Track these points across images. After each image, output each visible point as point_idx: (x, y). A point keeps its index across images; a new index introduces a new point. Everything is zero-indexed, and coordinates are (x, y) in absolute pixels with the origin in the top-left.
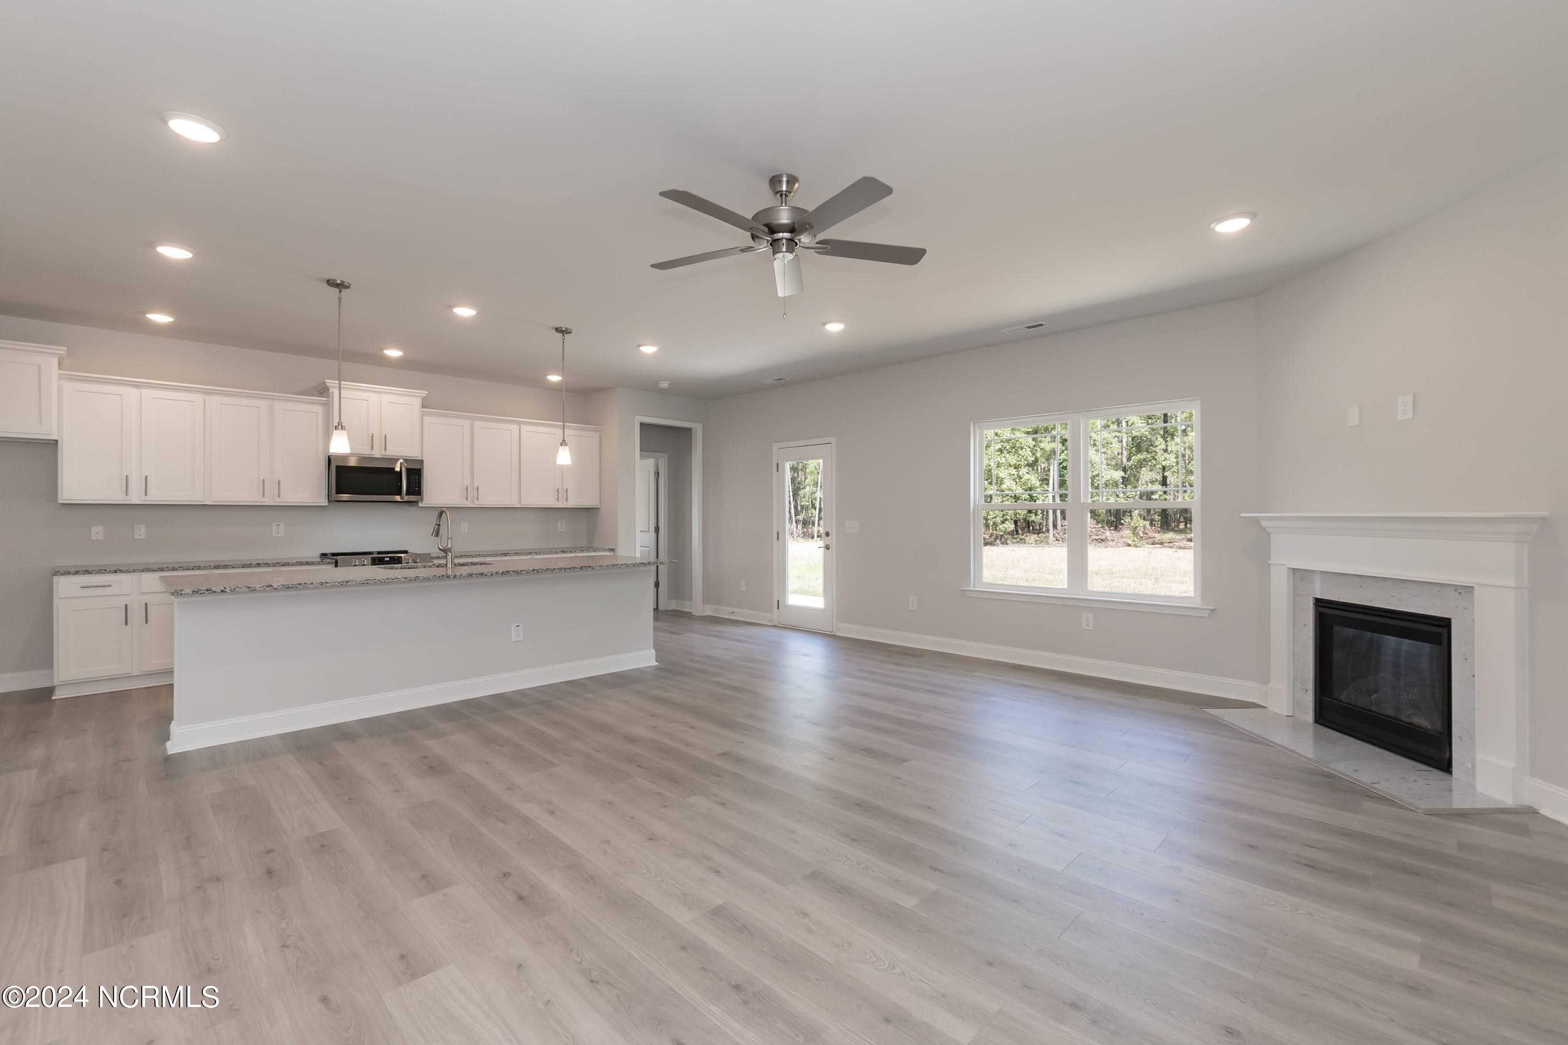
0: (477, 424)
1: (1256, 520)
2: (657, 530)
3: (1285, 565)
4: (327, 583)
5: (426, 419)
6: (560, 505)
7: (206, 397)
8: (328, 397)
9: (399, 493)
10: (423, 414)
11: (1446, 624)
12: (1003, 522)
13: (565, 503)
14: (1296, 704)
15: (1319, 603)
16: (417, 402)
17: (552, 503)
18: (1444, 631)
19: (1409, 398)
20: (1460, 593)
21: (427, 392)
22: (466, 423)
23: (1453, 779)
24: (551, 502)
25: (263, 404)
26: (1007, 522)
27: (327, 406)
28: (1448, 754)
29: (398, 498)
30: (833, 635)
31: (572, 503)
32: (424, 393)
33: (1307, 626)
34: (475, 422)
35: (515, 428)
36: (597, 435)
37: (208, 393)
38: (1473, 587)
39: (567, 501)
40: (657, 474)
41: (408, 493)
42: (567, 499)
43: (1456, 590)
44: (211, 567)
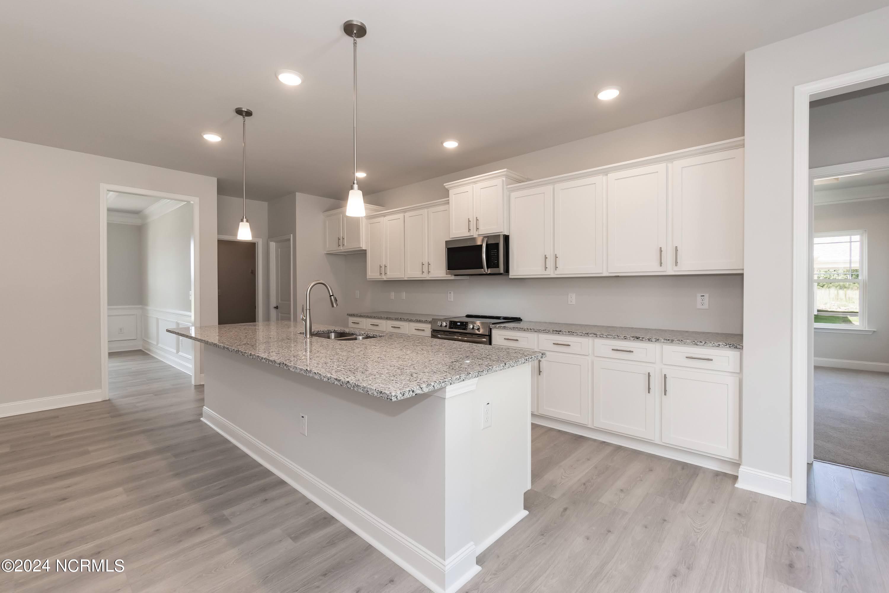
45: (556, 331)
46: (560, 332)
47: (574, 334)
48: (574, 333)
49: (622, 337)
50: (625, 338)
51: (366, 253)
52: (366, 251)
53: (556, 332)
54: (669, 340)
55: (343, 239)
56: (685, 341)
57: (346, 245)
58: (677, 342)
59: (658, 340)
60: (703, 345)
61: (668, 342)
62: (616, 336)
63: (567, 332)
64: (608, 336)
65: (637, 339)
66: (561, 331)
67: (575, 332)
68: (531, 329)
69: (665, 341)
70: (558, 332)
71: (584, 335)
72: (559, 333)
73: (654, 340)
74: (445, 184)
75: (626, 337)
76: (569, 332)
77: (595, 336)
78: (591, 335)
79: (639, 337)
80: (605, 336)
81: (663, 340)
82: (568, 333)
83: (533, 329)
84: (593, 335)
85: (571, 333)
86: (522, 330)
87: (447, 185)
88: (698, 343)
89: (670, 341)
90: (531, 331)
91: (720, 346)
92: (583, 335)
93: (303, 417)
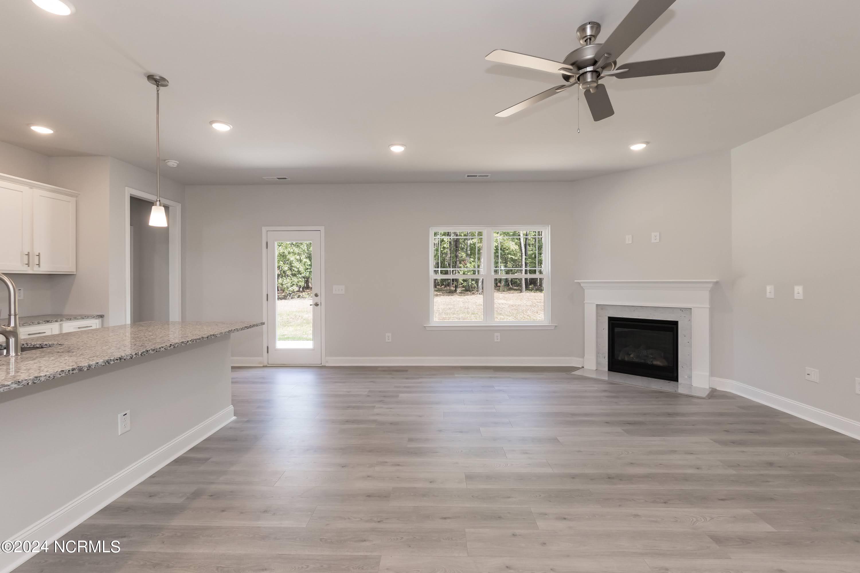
1: (579, 283)
3: (594, 303)
11: (675, 324)
12: (291, 286)
14: (598, 363)
15: (610, 319)
18: (674, 326)
19: (658, 234)
20: (682, 311)
23: (679, 383)
26: (294, 286)
28: (676, 375)
30: (322, 366)
33: (605, 329)
38: (691, 308)
43: (680, 310)
50: (39, 323)
54: (68, 319)
56: (78, 318)
58: (73, 319)
59: (62, 320)
60: (87, 319)
61: (68, 320)
62: (31, 323)
73: (59, 320)
79: (49, 321)
88: (84, 318)
89: (69, 319)
91: (95, 317)
93: (126, 414)
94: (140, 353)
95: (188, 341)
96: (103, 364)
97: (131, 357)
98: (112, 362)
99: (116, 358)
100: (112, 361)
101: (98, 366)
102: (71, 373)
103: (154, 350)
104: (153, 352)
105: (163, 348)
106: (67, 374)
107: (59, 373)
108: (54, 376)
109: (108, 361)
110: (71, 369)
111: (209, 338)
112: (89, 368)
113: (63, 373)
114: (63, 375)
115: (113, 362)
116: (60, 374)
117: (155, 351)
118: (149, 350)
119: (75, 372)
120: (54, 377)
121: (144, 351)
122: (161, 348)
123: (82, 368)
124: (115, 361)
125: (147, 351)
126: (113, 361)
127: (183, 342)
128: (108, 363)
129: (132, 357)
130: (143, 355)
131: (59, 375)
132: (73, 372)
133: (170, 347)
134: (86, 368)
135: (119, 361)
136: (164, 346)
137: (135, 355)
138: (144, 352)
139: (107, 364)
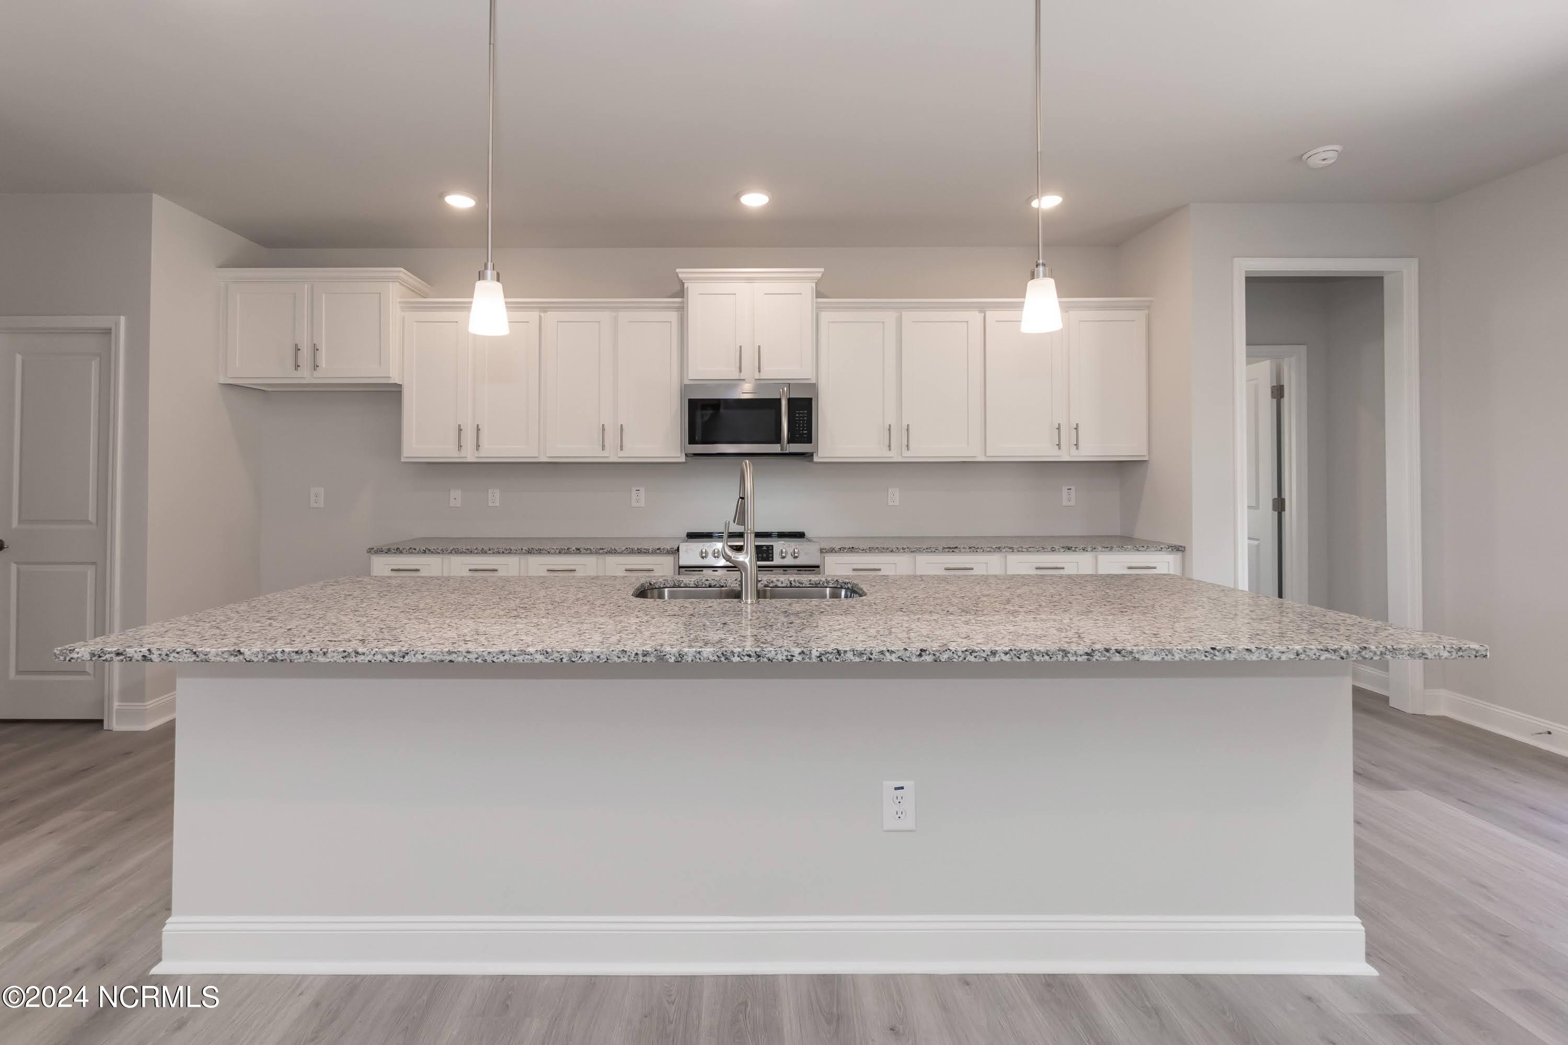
0: (908, 316)
2: (1279, 505)
4: (357, 653)
5: (825, 316)
6: (1065, 456)
7: (542, 314)
8: (683, 297)
9: (778, 440)
10: (819, 309)
13: (1073, 451)
16: (808, 288)
17: (1049, 453)
21: (822, 270)
22: (890, 317)
24: (1046, 451)
25: (605, 316)
27: (682, 310)
29: (776, 448)
31: (1089, 451)
32: (818, 272)
34: (904, 313)
35: (974, 317)
36: (1141, 315)
37: (544, 308)
39: (1077, 449)
40: (1278, 392)
41: (789, 442)
42: (1076, 445)
44: (524, 551)
45: (949, 548)
46: (955, 550)
47: (978, 550)
48: (978, 548)
49: (1049, 549)
50: (1053, 550)
51: (401, 392)
52: (401, 388)
53: (948, 550)
54: (1107, 547)
55: (315, 349)
56: (1126, 547)
57: (324, 366)
58: (1117, 548)
59: (1095, 548)
60: (1146, 551)
61: (1106, 549)
62: (1040, 549)
63: (968, 548)
64: (1030, 549)
65: (1069, 549)
66: (956, 548)
67: (980, 547)
68: (903, 549)
69: (1104, 549)
70: (952, 549)
71: (994, 551)
72: (953, 551)
73: (1089, 549)
74: (678, 270)
75: (1054, 548)
76: (970, 548)
77: (1011, 550)
78: (1004, 550)
79: (1072, 547)
80: (1026, 550)
81: (1100, 548)
82: (969, 550)
83: (908, 548)
84: (1007, 549)
85: (974, 549)
86: (888, 551)
87: (683, 273)
88: (1140, 549)
89: (1109, 548)
90: (905, 552)
91: (1163, 550)
92: (992, 550)
93: (902, 788)
94: (815, 653)
95: (994, 653)
96: (712, 658)
97: (787, 656)
98: (736, 659)
99: (747, 651)
100: (736, 655)
101: (700, 659)
102: (641, 660)
103: (861, 654)
104: (857, 659)
105: (894, 655)
106: (633, 661)
107: (618, 653)
108: (608, 657)
109: (725, 653)
110: (641, 653)
111: (1096, 657)
112: (680, 659)
113: (625, 656)
114: (626, 660)
115: (739, 659)
116: (619, 657)
117: (865, 658)
118: (845, 652)
119: (648, 659)
120: (608, 659)
121: (830, 650)
122: (887, 654)
123: (665, 655)
124: (743, 657)
125: (839, 652)
126: (738, 656)
127: (973, 651)
128: (726, 659)
129: (789, 657)
130: (824, 660)
131: (617, 659)
132: (645, 658)
133: (920, 655)
134: (673, 658)
135: (753, 660)
136: (898, 651)
137: (800, 654)
138: (827, 653)
139: (723, 659)
